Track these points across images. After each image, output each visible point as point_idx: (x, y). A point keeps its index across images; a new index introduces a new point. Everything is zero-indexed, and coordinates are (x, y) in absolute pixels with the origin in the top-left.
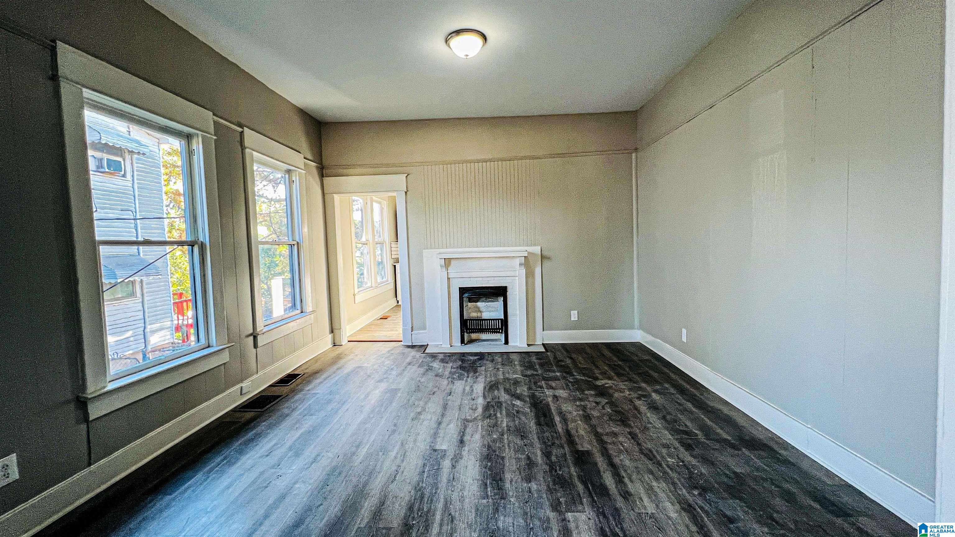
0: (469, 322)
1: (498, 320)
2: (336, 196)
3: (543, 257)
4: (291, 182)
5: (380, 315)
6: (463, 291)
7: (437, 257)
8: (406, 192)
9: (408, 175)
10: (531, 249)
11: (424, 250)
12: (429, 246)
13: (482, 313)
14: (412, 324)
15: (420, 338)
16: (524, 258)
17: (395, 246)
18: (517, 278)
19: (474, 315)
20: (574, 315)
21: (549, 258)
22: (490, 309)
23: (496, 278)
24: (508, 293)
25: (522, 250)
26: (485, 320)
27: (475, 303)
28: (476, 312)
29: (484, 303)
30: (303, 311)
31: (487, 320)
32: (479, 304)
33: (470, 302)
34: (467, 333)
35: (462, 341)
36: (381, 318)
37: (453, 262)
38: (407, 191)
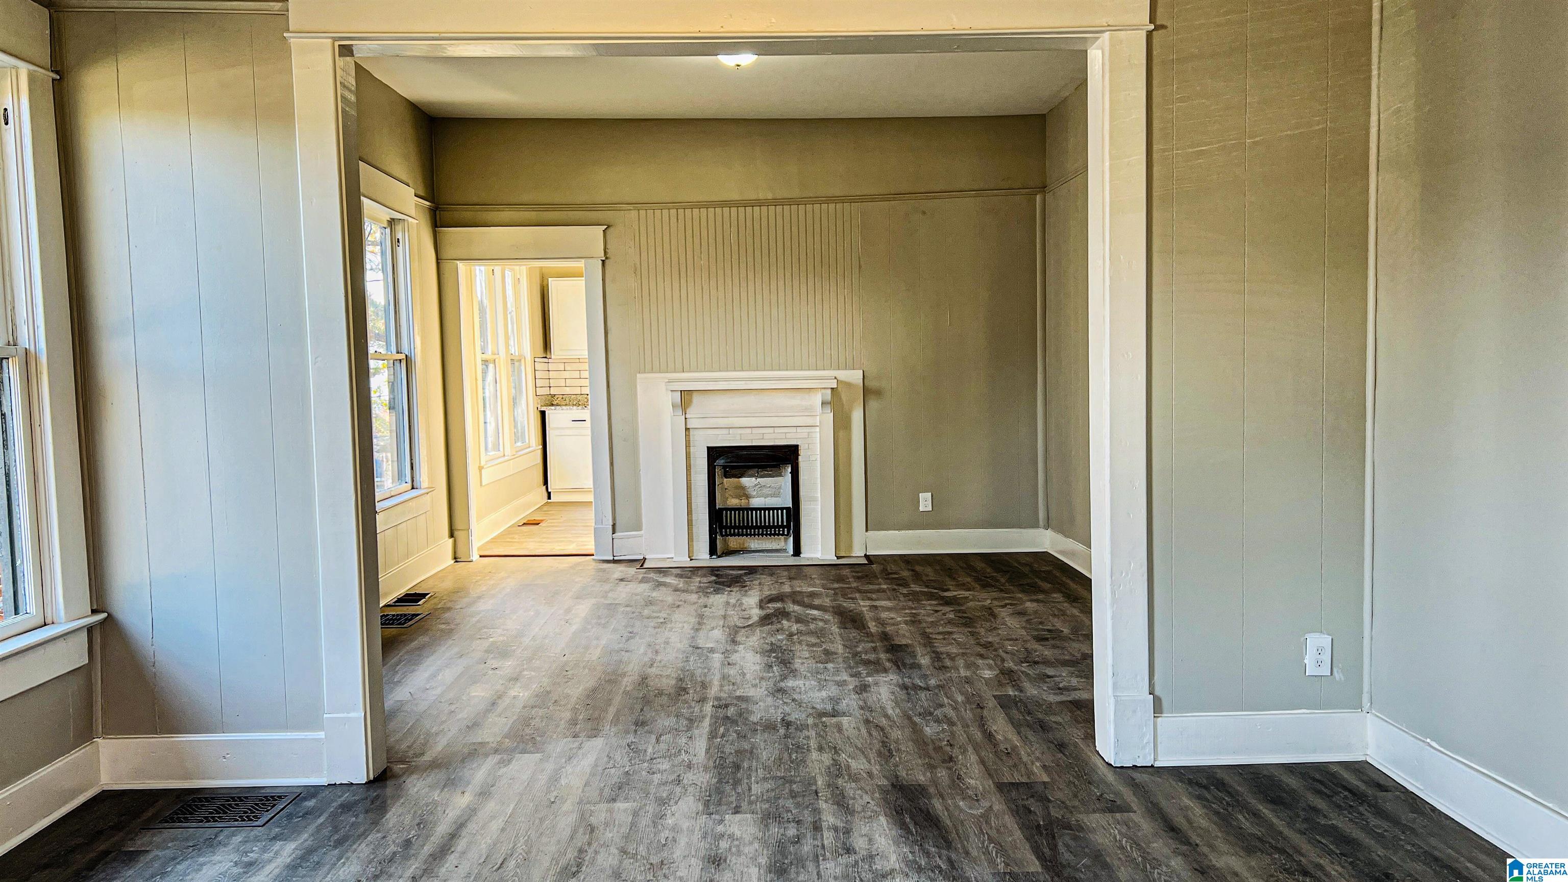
0: (726, 514)
1: (782, 509)
2: (461, 265)
3: (868, 392)
4: (395, 242)
5: (522, 516)
6: (714, 453)
7: (667, 389)
8: (603, 261)
9: (609, 227)
10: (844, 375)
11: (638, 375)
12: (648, 367)
13: (750, 499)
14: (614, 519)
15: (629, 546)
16: (830, 390)
17: (545, 367)
18: (818, 429)
19: (733, 502)
20: (925, 502)
21: (878, 393)
22: (765, 491)
23: (777, 430)
24: (800, 458)
25: (827, 378)
26: (756, 509)
27: (737, 479)
28: (739, 497)
29: (754, 479)
30: (415, 486)
31: (760, 509)
32: (746, 481)
33: (726, 478)
34: (722, 536)
35: (713, 551)
36: (524, 524)
37: (696, 398)
38: (607, 258)
